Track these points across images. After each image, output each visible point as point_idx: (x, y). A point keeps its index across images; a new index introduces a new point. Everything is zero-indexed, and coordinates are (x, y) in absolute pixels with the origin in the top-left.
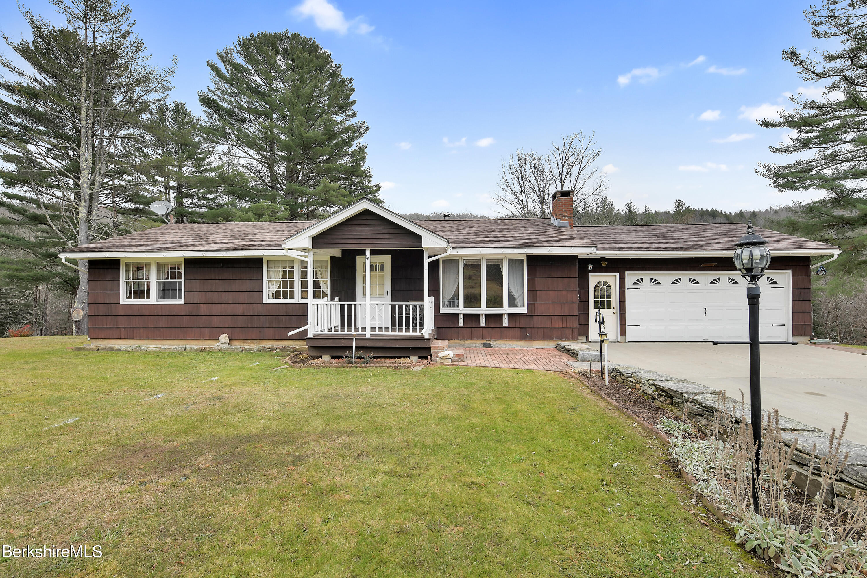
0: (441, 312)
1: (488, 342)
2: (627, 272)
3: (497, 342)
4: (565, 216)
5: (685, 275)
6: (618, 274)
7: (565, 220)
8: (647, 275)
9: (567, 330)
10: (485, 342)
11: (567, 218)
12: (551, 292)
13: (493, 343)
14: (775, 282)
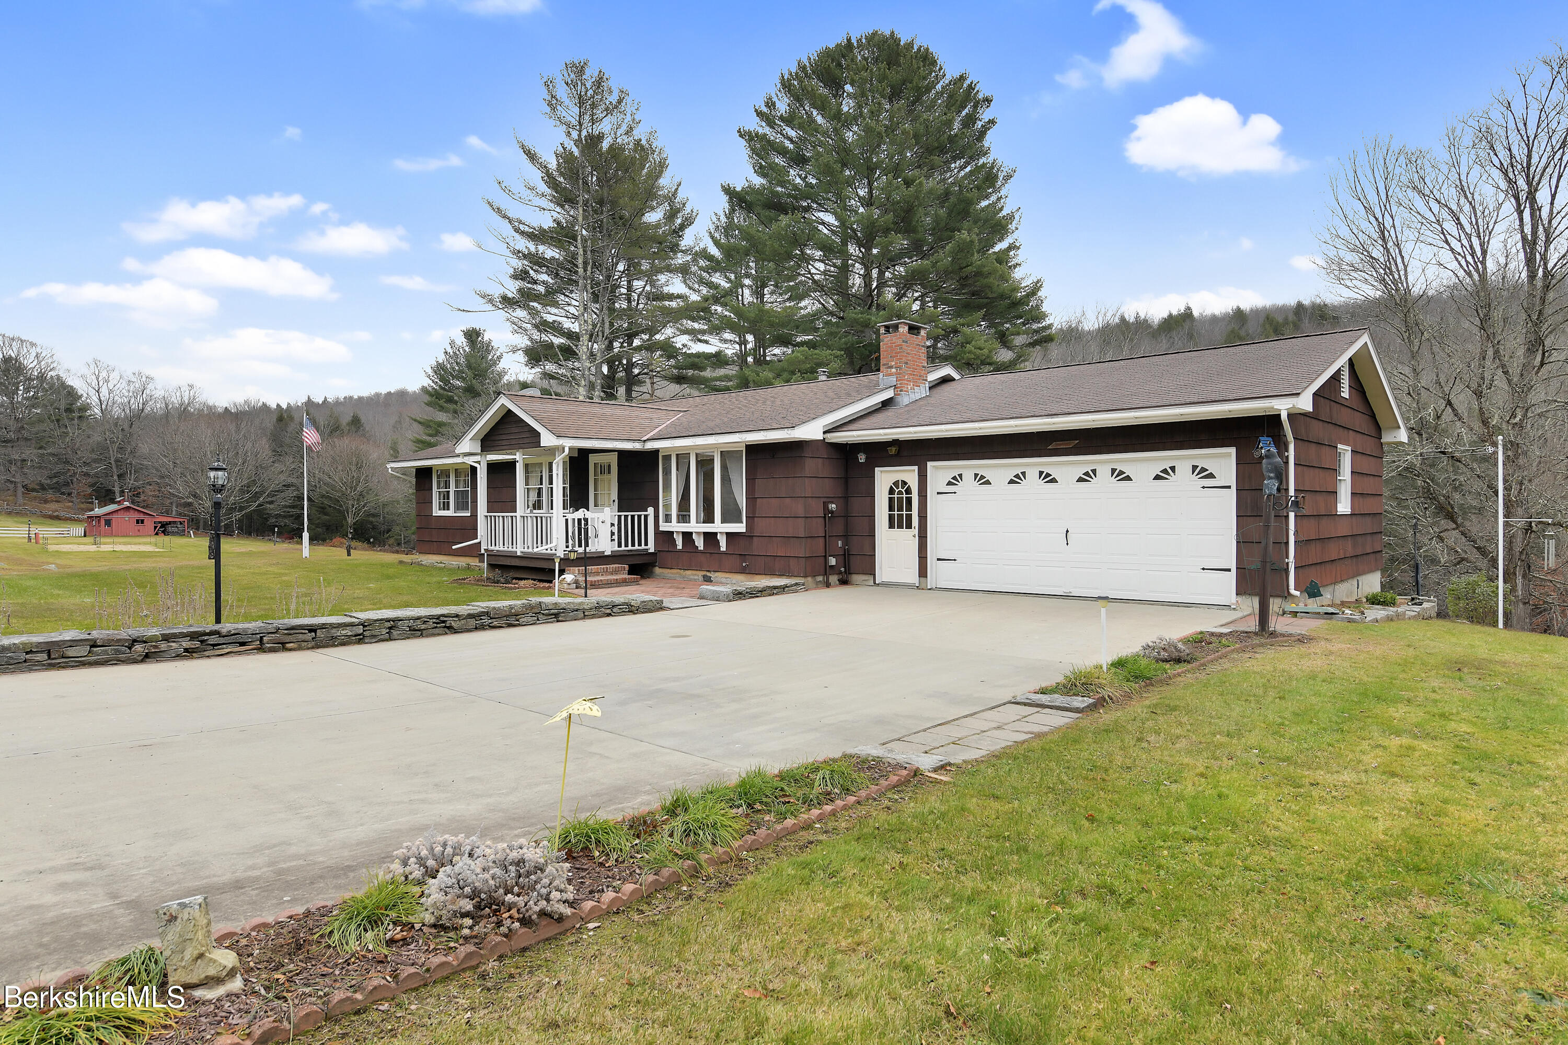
0: (661, 529)
1: (708, 574)
2: (929, 464)
3: (717, 574)
4: (891, 367)
5: (1032, 465)
6: (916, 468)
7: (891, 375)
8: (968, 467)
9: (791, 560)
10: (705, 573)
11: (894, 370)
12: (773, 500)
13: (712, 575)
14: (1211, 476)
